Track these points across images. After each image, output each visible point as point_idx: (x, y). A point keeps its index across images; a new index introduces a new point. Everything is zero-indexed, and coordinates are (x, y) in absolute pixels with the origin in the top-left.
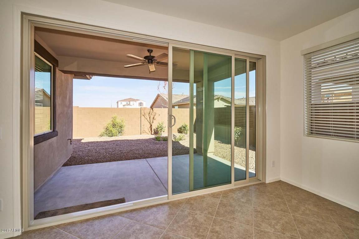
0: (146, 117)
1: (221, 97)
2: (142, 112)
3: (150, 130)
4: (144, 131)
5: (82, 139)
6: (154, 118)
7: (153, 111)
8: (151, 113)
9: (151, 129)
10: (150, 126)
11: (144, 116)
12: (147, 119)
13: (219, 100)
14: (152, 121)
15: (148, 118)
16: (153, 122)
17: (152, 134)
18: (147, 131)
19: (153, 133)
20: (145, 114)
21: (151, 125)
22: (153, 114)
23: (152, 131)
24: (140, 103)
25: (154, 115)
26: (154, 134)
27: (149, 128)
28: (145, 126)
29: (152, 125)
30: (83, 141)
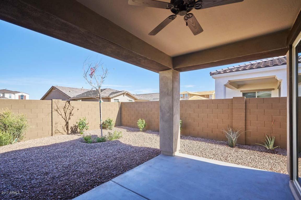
0: (59, 112)
1: (126, 93)
2: (54, 105)
3: (65, 129)
4: (56, 131)
6: (71, 113)
7: (69, 104)
8: (67, 108)
9: (67, 128)
10: (65, 123)
11: (57, 111)
12: (61, 115)
13: (125, 96)
14: (68, 118)
15: (63, 114)
16: (70, 118)
17: (68, 134)
18: (62, 131)
19: (69, 132)
20: (58, 109)
22: (69, 108)
23: (68, 130)
24: (21, 96)
25: (71, 110)
26: (71, 134)
27: (64, 126)
28: (58, 124)
29: (68, 122)
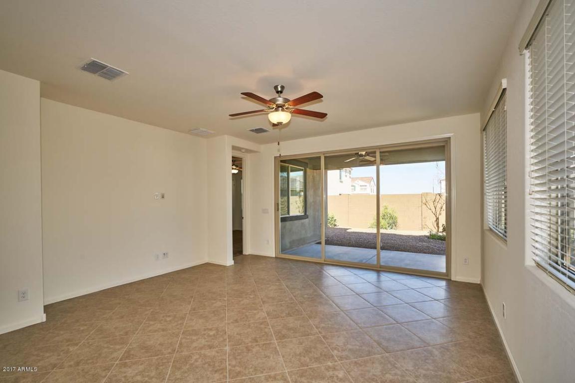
0: (428, 206)
2: (424, 199)
3: (435, 225)
5: (348, 229)
6: (442, 208)
8: (437, 201)
9: (438, 224)
10: (435, 219)
11: (426, 204)
12: (431, 210)
14: (438, 213)
17: (438, 231)
18: (431, 226)
20: (427, 202)
21: (437, 219)
22: (440, 202)
23: (438, 227)
26: (442, 232)
27: (434, 221)
28: (428, 219)
30: (348, 231)
